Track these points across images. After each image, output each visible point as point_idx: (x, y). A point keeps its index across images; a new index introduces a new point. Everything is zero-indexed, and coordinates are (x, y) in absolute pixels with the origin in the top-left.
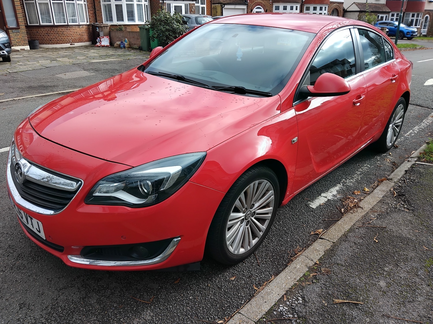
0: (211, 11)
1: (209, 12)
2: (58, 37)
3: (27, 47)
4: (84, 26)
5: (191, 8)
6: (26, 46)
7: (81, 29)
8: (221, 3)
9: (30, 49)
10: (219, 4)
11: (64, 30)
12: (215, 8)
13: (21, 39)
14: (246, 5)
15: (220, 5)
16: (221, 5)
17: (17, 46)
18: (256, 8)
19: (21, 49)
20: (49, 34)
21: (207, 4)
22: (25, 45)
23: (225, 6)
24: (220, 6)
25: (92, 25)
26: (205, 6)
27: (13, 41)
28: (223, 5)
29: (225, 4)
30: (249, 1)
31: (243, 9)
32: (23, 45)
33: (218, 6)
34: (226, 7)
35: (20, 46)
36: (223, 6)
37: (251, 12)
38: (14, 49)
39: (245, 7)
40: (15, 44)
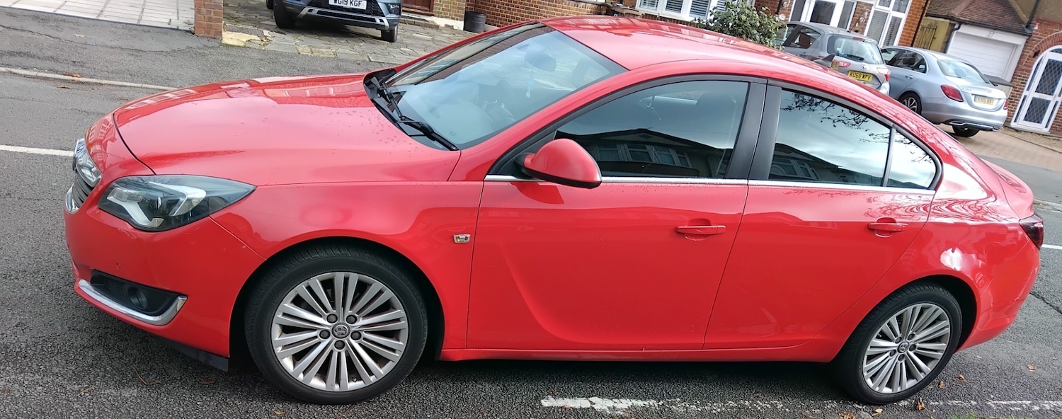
0: (916, 32)
1: (910, 34)
2: (526, 16)
3: (459, 25)
4: (590, 5)
5: (858, 13)
6: (459, 22)
7: (581, 10)
8: (952, 18)
9: (464, 29)
10: (946, 19)
11: (544, 4)
12: (933, 28)
13: (454, 4)
14: (1024, 34)
15: (948, 21)
16: (952, 22)
17: (442, 17)
18: (1052, 51)
19: (447, 26)
20: (511, 6)
21: (909, 13)
22: (457, 19)
23: (962, 26)
24: (948, 24)
25: (608, 6)
26: (903, 16)
27: (438, 5)
28: (955, 23)
29: (961, 23)
30: (1036, 28)
31: (1014, 45)
32: (453, 19)
33: (944, 24)
34: (964, 29)
35: (446, 17)
36: (956, 27)
37: (1034, 57)
38: (433, 22)
39: (1020, 41)
40: (438, 13)
